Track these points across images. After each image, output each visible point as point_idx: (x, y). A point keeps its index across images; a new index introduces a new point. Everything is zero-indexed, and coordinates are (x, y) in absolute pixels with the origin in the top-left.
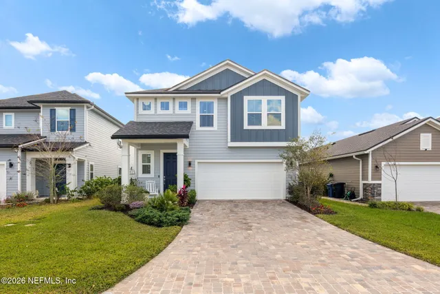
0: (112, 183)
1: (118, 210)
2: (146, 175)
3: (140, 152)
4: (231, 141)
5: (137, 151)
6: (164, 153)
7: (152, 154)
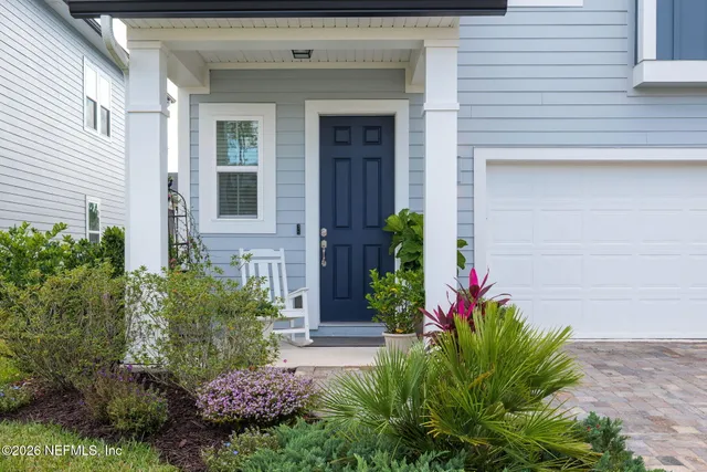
0: (71, 264)
1: (128, 433)
2: (237, 224)
3: (204, 109)
4: (660, 57)
5: (193, 107)
6: (325, 121)
7: (263, 118)
